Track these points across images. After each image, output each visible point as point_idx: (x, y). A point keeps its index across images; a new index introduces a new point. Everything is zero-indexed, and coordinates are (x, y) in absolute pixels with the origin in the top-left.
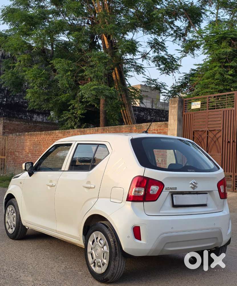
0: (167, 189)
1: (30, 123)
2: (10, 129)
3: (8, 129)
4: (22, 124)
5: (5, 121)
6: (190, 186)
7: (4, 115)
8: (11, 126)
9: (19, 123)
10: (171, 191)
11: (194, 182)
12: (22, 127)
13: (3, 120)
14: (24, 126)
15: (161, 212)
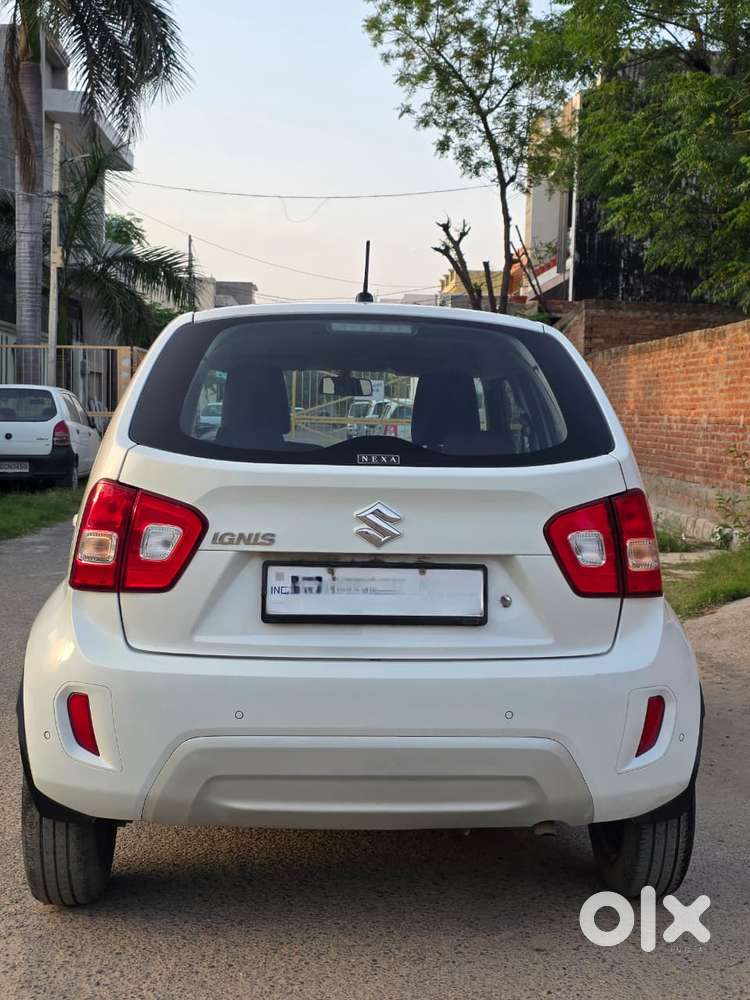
0: (222, 542)
1: (676, 314)
2: (607, 338)
3: (602, 337)
4: (648, 317)
5: (593, 312)
6: (355, 529)
7: (645, 293)
8: (610, 326)
9: (639, 314)
10: (243, 547)
11: (377, 513)
12: (650, 327)
13: (586, 308)
14: (657, 323)
15: (198, 638)
